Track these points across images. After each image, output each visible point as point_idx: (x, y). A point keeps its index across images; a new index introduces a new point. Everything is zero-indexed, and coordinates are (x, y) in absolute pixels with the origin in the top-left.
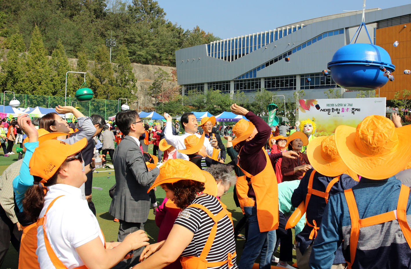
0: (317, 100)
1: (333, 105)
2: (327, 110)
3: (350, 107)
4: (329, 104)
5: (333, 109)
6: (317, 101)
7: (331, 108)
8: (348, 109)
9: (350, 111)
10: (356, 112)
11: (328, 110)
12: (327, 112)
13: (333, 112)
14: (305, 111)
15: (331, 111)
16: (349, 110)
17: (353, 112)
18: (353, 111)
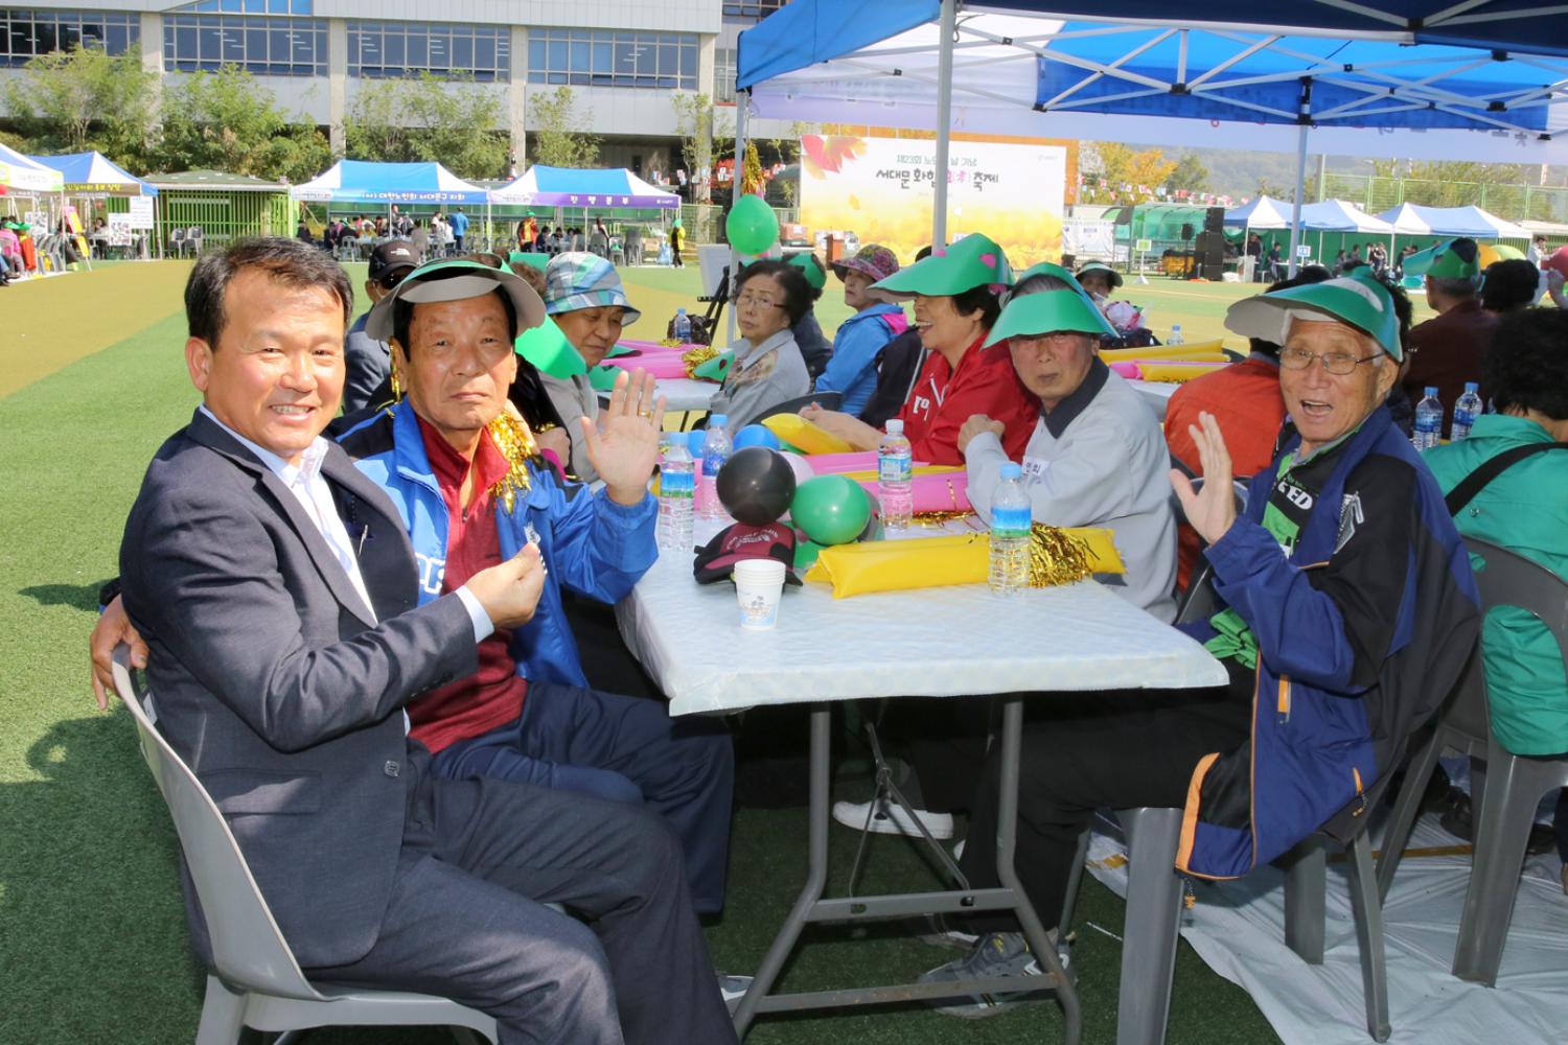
0: (865, 139)
1: (917, 159)
2: (898, 175)
3: (967, 169)
4: (903, 157)
5: (917, 171)
6: (865, 144)
7: (911, 168)
8: (962, 174)
9: (970, 181)
10: (986, 184)
11: (904, 175)
12: (898, 181)
13: (917, 180)
14: (823, 174)
15: (912, 177)
16: (966, 177)
17: (978, 185)
18: (978, 180)
